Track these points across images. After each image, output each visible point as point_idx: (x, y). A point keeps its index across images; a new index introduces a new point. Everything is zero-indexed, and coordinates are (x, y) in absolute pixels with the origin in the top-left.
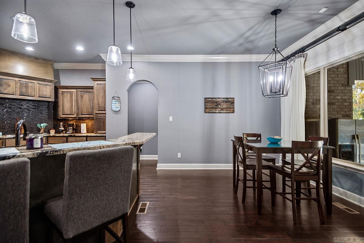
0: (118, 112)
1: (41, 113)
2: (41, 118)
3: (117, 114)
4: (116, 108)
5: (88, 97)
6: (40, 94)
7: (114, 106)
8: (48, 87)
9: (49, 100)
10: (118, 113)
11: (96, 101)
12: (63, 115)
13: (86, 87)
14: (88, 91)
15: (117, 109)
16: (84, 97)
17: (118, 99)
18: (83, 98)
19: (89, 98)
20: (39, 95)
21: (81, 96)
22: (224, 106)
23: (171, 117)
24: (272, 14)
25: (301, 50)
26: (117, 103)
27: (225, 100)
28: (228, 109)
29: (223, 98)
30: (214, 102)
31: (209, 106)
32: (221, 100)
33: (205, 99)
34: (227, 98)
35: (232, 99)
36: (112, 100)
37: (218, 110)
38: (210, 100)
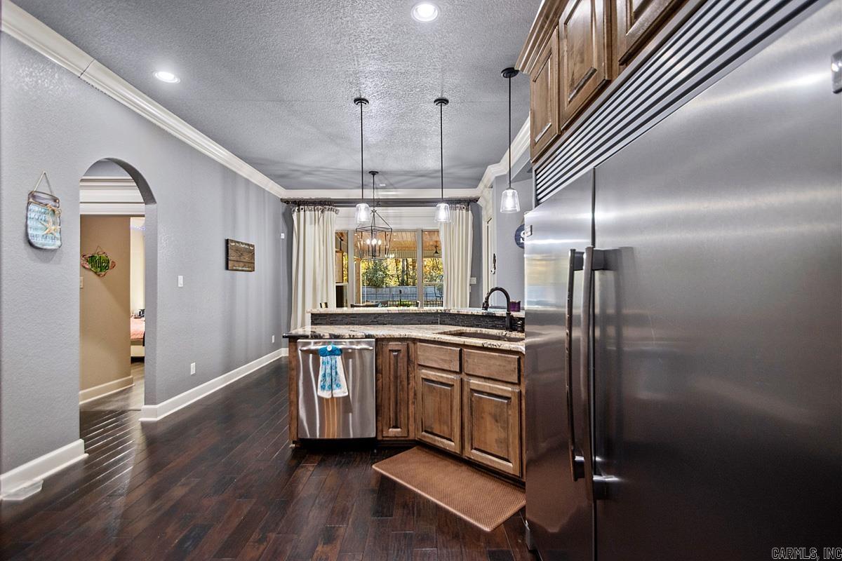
3: (47, 260)
10: (52, 258)
15: (50, 241)
22: (246, 258)
23: (181, 278)
24: (370, 172)
25: (330, 202)
26: (49, 218)
27: (247, 247)
28: (250, 265)
29: (246, 244)
30: (237, 250)
31: (233, 256)
32: (243, 246)
33: (227, 241)
34: (248, 245)
35: (253, 246)
36: (29, 203)
37: (242, 264)
38: (234, 244)
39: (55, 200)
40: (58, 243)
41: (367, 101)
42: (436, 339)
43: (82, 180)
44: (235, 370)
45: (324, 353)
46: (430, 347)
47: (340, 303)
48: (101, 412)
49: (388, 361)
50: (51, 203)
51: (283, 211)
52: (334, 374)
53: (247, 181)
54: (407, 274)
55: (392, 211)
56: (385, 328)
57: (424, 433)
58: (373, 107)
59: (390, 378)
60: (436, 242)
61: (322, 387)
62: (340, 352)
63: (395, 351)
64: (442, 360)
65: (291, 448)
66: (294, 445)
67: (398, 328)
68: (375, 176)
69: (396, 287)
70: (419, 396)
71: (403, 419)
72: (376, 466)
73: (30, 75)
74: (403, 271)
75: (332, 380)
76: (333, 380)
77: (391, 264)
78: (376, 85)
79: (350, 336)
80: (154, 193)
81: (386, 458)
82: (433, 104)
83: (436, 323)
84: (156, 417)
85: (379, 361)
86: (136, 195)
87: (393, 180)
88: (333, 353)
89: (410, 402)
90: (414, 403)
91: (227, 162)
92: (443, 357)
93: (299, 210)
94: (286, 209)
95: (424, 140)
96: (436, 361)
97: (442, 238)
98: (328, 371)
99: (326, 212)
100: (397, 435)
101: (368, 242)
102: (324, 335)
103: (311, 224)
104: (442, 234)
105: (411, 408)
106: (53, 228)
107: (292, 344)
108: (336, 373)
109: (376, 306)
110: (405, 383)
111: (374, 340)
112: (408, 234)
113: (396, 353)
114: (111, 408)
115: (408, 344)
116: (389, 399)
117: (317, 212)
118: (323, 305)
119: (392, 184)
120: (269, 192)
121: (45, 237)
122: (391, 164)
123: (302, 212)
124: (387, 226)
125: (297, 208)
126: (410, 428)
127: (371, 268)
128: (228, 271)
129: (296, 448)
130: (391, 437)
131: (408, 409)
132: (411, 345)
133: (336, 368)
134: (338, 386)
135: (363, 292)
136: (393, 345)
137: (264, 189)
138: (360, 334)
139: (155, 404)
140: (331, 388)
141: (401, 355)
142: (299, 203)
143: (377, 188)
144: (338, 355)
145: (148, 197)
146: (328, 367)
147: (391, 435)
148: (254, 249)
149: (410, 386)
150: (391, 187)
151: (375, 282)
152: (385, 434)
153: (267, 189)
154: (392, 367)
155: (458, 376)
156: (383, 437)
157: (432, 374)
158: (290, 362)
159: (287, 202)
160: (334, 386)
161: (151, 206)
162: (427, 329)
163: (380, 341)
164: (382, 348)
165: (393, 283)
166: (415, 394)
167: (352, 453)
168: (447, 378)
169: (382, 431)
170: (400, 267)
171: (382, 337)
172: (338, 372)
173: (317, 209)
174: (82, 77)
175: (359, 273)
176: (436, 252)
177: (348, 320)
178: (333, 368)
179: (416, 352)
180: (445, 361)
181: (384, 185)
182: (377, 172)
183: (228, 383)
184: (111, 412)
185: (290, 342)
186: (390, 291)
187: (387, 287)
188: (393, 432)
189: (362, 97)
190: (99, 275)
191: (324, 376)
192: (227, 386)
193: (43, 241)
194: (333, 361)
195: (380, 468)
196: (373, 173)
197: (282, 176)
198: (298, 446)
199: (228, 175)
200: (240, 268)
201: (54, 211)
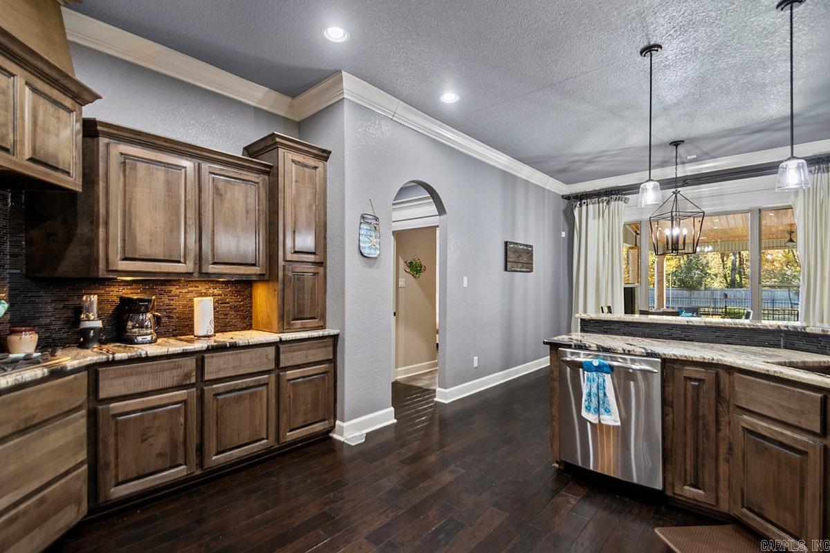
3: (371, 266)
6: (38, 144)
7: (365, 243)
8: (64, 115)
9: (61, 180)
12: (125, 259)
14: (244, 178)
15: (373, 251)
16: (228, 196)
18: (221, 200)
19: (247, 203)
21: (217, 189)
22: (524, 259)
23: (465, 279)
24: (671, 144)
25: (618, 190)
26: (373, 234)
27: (525, 247)
28: (528, 265)
29: (524, 245)
30: (516, 251)
31: (511, 257)
32: (521, 247)
33: (506, 243)
34: (526, 245)
35: (531, 247)
36: (361, 223)
37: (520, 265)
38: (512, 246)
39: (376, 219)
40: (378, 252)
41: (660, 47)
42: (771, 373)
43: (394, 204)
44: (514, 368)
45: (588, 367)
46: (759, 384)
47: (629, 307)
48: (412, 386)
49: (682, 391)
50: (374, 222)
51: (565, 207)
52: (601, 395)
53: (527, 182)
54: (740, 273)
55: (705, 189)
56: (682, 346)
57: (745, 510)
58: (670, 51)
59: (685, 416)
60: (791, 225)
61: (586, 407)
62: (609, 370)
63: (695, 380)
64: (783, 407)
65: (554, 467)
66: (557, 465)
67: (702, 347)
68: (679, 147)
69: (721, 290)
70: (738, 453)
71: (707, 478)
72: (659, 531)
73: (361, 127)
74: (733, 269)
75: (599, 402)
76: (601, 402)
77: (712, 259)
78: (672, 18)
79: (624, 350)
80: (445, 205)
81: (677, 525)
82: (774, 12)
83: (777, 346)
84: (446, 399)
85: (669, 390)
86: (433, 209)
87: (707, 147)
88: (599, 369)
89: (721, 458)
90: (728, 461)
91: (508, 167)
92: (785, 404)
93: (581, 205)
94: (567, 206)
95: (760, 74)
96: (769, 407)
97: (798, 218)
98: (594, 390)
99: (612, 203)
100: (697, 498)
101: (667, 232)
102: (590, 346)
103: (594, 218)
104: (799, 210)
105: (723, 468)
106: (375, 241)
107: (552, 351)
108: (605, 394)
109: (677, 314)
110: (713, 429)
111: (659, 360)
112: (739, 216)
113: (697, 384)
114: (419, 385)
115: (717, 374)
116: (685, 444)
117: (601, 204)
118: (606, 310)
119: (706, 153)
120: (549, 190)
121: (370, 248)
122: (704, 126)
123: (584, 207)
124: (699, 210)
125: (579, 203)
126: (721, 495)
127: (683, 266)
128: (507, 272)
129: (559, 469)
130: (686, 498)
131: (717, 467)
132: (723, 375)
133: (604, 388)
134: (608, 411)
135: (668, 294)
136: (690, 371)
137: (544, 188)
138: (639, 350)
139: (445, 388)
140: (598, 411)
141: (705, 387)
142: (581, 197)
143: (683, 163)
144: (607, 373)
145: (441, 210)
146: (595, 386)
147: (687, 494)
148: (532, 250)
149: (722, 434)
150: (706, 157)
151: (688, 282)
152: (677, 490)
153: (547, 188)
154: (689, 401)
155: (818, 440)
156: (674, 494)
157: (762, 426)
158: (552, 372)
159: (567, 198)
160: (602, 410)
161: (443, 217)
162: (755, 354)
163: (668, 364)
164: (673, 373)
165: (717, 284)
166: (730, 449)
167: (628, 499)
168: (793, 438)
169: (673, 486)
170: (729, 264)
171: (673, 357)
172: (607, 394)
173: (602, 200)
174: (394, 119)
175: (662, 272)
176: (791, 241)
177: (627, 329)
178: (601, 387)
179: (732, 386)
180: (790, 411)
181: (695, 156)
182: (683, 141)
183: (507, 380)
184: (420, 388)
185: (551, 349)
186: (713, 294)
187: (706, 289)
188: (689, 491)
189: (652, 43)
190: (415, 277)
191: (589, 395)
192: (506, 382)
193: (369, 252)
194: (601, 380)
195: (666, 538)
196: (676, 144)
197: (563, 171)
198: (562, 467)
199: (508, 178)
200: (518, 269)
201: (375, 227)
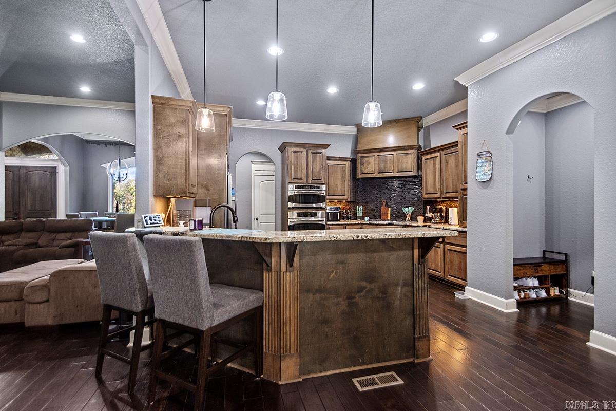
0: (487, 184)
1: (409, 193)
2: (408, 199)
3: (485, 188)
4: (483, 175)
5: (454, 161)
6: (400, 167)
7: (480, 172)
8: (409, 156)
10: (488, 187)
11: (461, 166)
12: (426, 194)
13: (451, 143)
15: (485, 177)
16: (449, 162)
17: (488, 155)
18: (448, 164)
20: (398, 169)
21: (446, 160)
26: (487, 164)
36: (478, 160)
39: (489, 152)
40: (490, 176)
106: (488, 169)
201: (488, 159)
